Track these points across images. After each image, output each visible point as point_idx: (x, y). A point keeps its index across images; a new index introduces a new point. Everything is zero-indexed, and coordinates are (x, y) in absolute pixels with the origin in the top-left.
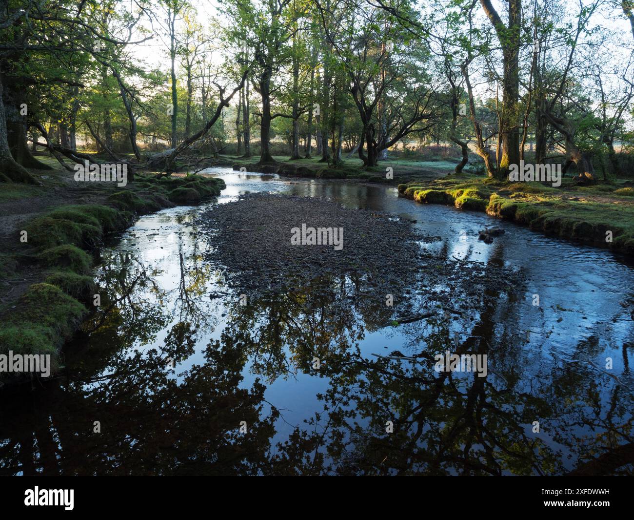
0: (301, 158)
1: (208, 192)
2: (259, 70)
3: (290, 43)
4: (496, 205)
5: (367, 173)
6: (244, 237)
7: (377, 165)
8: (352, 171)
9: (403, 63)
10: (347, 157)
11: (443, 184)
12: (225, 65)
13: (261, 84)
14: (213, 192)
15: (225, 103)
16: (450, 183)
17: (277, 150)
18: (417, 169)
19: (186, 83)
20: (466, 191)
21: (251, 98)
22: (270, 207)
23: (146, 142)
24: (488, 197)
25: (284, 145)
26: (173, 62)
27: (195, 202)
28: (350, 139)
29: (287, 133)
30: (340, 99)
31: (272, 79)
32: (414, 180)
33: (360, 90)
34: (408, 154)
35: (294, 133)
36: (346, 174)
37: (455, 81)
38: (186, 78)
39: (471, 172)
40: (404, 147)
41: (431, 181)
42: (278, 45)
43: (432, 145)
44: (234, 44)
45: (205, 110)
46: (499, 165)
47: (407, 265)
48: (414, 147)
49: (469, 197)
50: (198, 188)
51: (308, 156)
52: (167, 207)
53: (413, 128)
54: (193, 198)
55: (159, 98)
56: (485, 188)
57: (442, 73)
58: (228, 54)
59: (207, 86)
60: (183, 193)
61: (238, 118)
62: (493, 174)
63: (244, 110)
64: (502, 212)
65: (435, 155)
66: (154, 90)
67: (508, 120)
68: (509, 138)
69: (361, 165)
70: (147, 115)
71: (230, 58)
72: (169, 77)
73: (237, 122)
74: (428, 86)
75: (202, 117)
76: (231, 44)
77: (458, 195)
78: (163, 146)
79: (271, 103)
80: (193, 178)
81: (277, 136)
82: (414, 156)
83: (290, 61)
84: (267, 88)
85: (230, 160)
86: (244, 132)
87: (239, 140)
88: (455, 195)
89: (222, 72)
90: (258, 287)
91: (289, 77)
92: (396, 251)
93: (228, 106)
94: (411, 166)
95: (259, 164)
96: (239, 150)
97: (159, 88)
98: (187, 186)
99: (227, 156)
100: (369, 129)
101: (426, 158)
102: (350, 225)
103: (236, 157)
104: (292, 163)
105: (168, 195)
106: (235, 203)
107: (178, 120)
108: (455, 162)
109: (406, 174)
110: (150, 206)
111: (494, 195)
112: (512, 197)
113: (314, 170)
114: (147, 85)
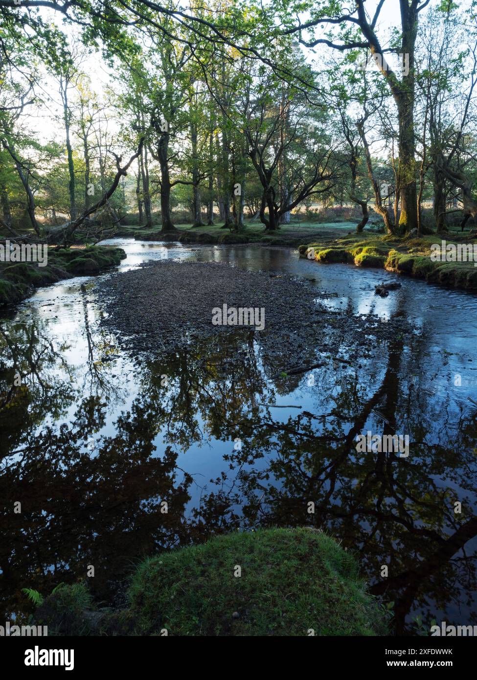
0: (204, 225)
1: (107, 261)
2: (155, 137)
3: (186, 108)
4: (394, 261)
5: (269, 237)
6: (140, 302)
7: (279, 229)
8: (254, 235)
9: (301, 124)
10: (251, 223)
11: (343, 244)
12: (120, 133)
13: (159, 151)
14: (112, 261)
15: (123, 172)
16: (350, 242)
17: (180, 218)
18: (319, 230)
19: (83, 153)
20: (365, 249)
21: (150, 167)
22: (169, 274)
23: (45, 216)
24: (387, 254)
25: (186, 212)
26: (67, 132)
27: (94, 272)
28: (252, 204)
29: (189, 201)
30: (239, 163)
31: (169, 146)
32: (315, 241)
33: (259, 153)
34: (311, 217)
35: (195, 199)
36: (248, 239)
37: (353, 140)
38: (82, 149)
39: (373, 231)
40: (307, 210)
41: (331, 242)
42: (174, 110)
43: (335, 206)
44: (130, 111)
45: (104, 180)
46: (398, 222)
47: (301, 321)
48: (317, 210)
49: (368, 254)
50: (96, 259)
51: (210, 223)
52: (65, 278)
53: (314, 189)
54: (92, 269)
55: (56, 170)
56: (383, 244)
57: (340, 133)
58: (123, 122)
59: (104, 155)
60: (82, 264)
61: (138, 188)
62: (392, 231)
63: (144, 179)
64: (400, 267)
65: (338, 216)
66: (51, 163)
67: (405, 176)
68: (407, 194)
69: (264, 229)
70: (45, 188)
71: (125, 126)
72: (65, 148)
73: (138, 192)
74: (327, 147)
75: (101, 189)
76: (126, 111)
77: (357, 253)
78: (63, 219)
79: (170, 170)
80: (92, 250)
81: (179, 204)
82: (317, 219)
83: (187, 127)
84: (166, 155)
85: (132, 230)
86: (145, 201)
87: (140, 210)
88: (354, 253)
89: (118, 140)
90: (151, 348)
91: (187, 144)
92: (291, 308)
93: (125, 174)
94: (313, 228)
95: (160, 233)
96: (141, 220)
97: (57, 160)
98: (85, 257)
99: (129, 227)
100: (269, 192)
101: (328, 220)
102: (248, 286)
103: (139, 227)
104: (194, 230)
105: (65, 267)
106: (135, 272)
107: (78, 192)
108: (356, 222)
109: (308, 236)
110: (47, 277)
111: (392, 252)
112: (410, 253)
113: (215, 236)
114: (43, 157)
